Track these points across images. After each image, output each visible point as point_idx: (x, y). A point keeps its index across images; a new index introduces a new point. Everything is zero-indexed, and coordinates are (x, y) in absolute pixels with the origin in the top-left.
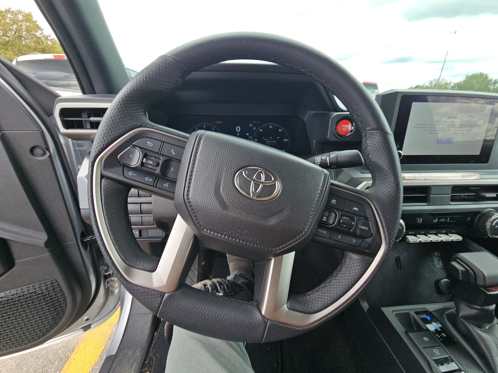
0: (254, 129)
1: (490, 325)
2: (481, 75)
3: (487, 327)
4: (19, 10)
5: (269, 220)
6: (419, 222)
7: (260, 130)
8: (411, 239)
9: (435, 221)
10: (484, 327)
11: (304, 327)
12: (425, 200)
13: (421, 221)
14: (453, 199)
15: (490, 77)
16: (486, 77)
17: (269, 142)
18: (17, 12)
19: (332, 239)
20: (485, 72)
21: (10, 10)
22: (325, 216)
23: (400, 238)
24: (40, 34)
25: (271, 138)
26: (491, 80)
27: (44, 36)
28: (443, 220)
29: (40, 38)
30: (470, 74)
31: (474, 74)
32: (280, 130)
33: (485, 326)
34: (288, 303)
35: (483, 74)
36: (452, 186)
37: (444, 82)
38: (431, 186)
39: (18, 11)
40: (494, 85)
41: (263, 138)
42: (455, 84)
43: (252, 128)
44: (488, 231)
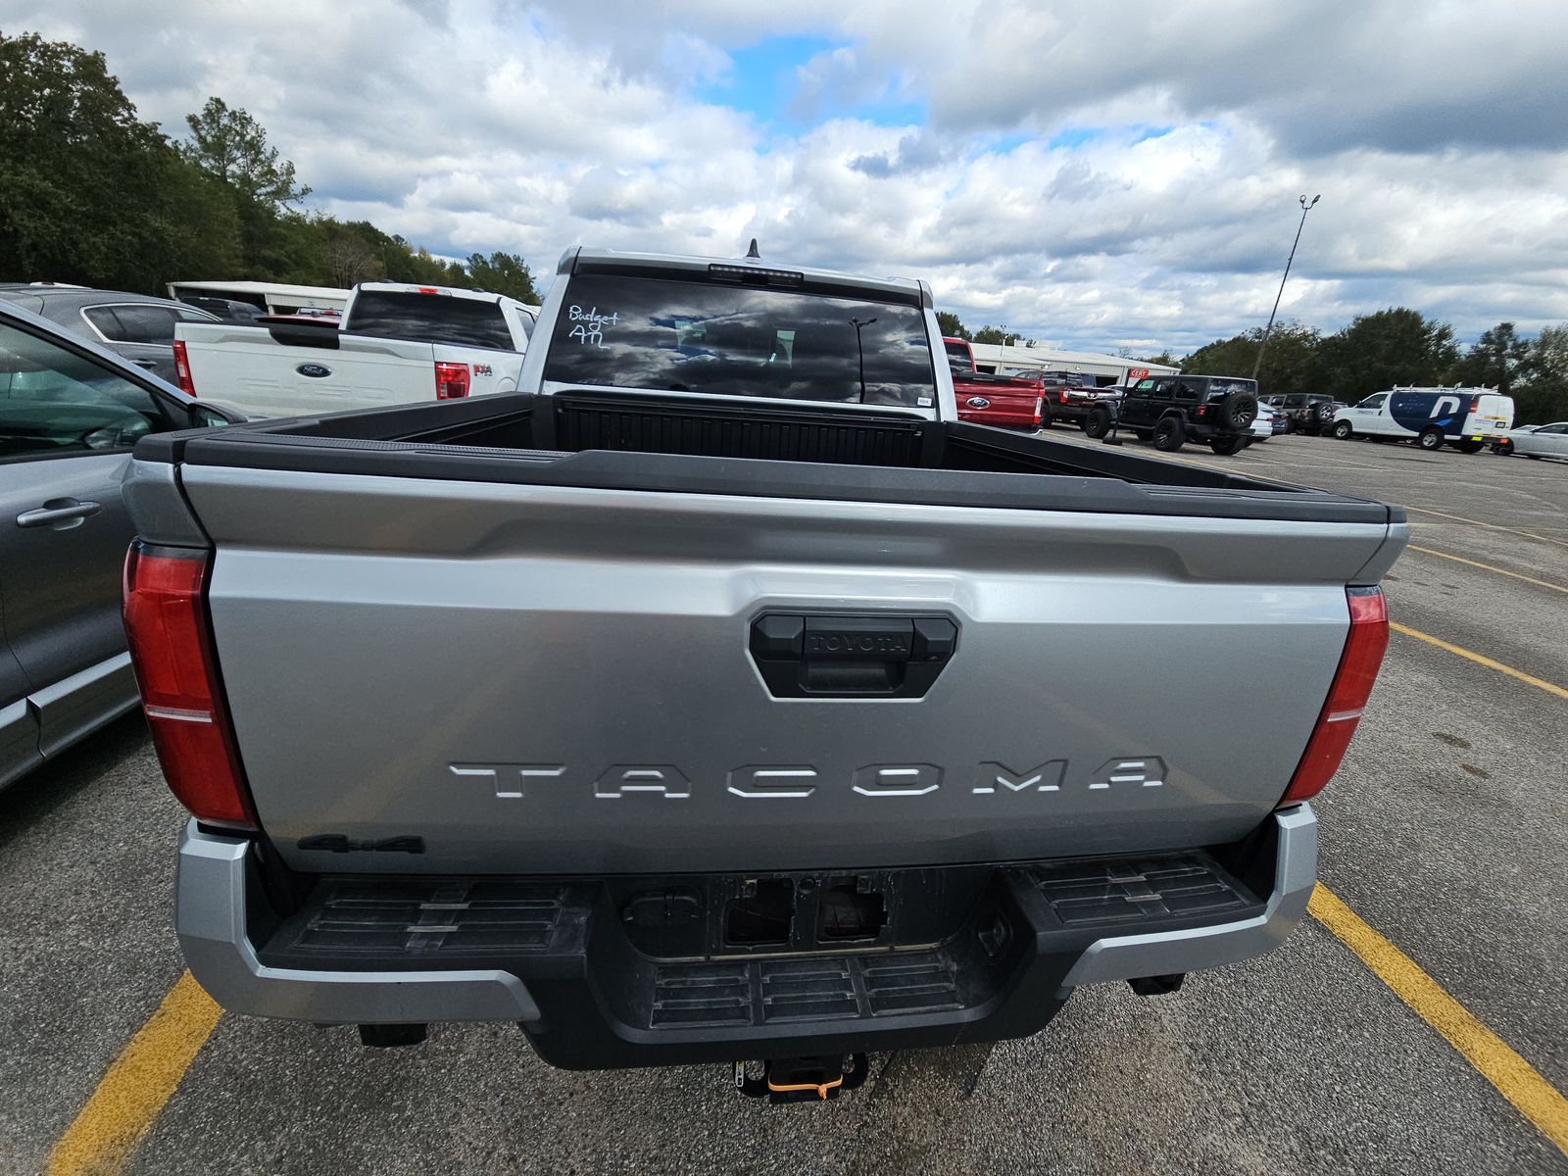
4: (65, 44)
16: (1416, 320)
18: (59, 49)
21: (39, 43)
24: (124, 121)
26: (1428, 328)
27: (136, 125)
29: (123, 131)
35: (1408, 313)
37: (1300, 332)
39: (61, 46)
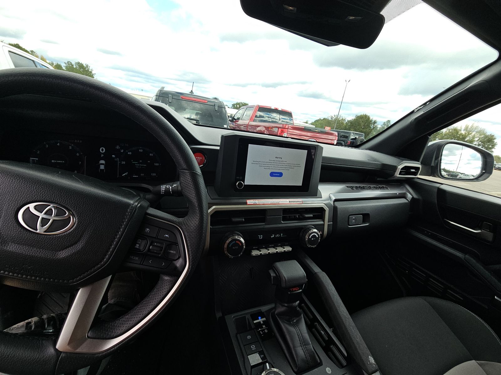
0: (122, 151)
1: (298, 319)
2: (366, 116)
3: (295, 321)
5: (60, 254)
6: (260, 238)
7: (129, 153)
8: (255, 253)
9: (272, 237)
10: (292, 320)
11: (100, 354)
12: (263, 220)
13: (262, 237)
14: (285, 219)
15: (371, 118)
16: (369, 118)
17: (138, 165)
19: (142, 264)
20: (368, 115)
22: (138, 244)
23: (240, 253)
25: (141, 161)
26: (371, 121)
28: (278, 235)
30: (359, 115)
31: (361, 115)
32: (150, 155)
33: (294, 320)
34: (90, 332)
35: (367, 116)
36: (283, 209)
37: (341, 118)
38: (267, 210)
40: (374, 125)
41: (132, 161)
42: (348, 121)
43: (119, 150)
44: (307, 242)
